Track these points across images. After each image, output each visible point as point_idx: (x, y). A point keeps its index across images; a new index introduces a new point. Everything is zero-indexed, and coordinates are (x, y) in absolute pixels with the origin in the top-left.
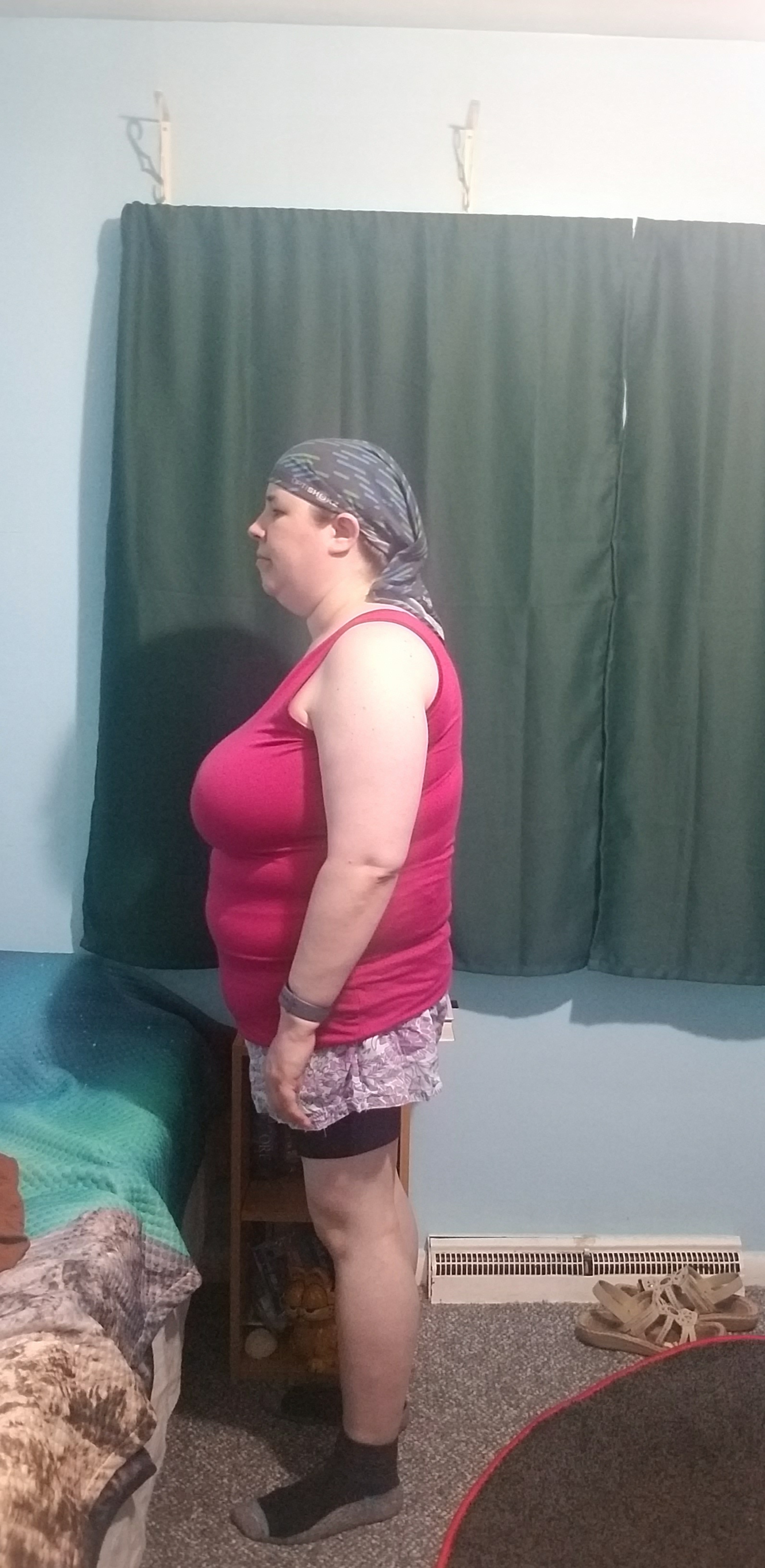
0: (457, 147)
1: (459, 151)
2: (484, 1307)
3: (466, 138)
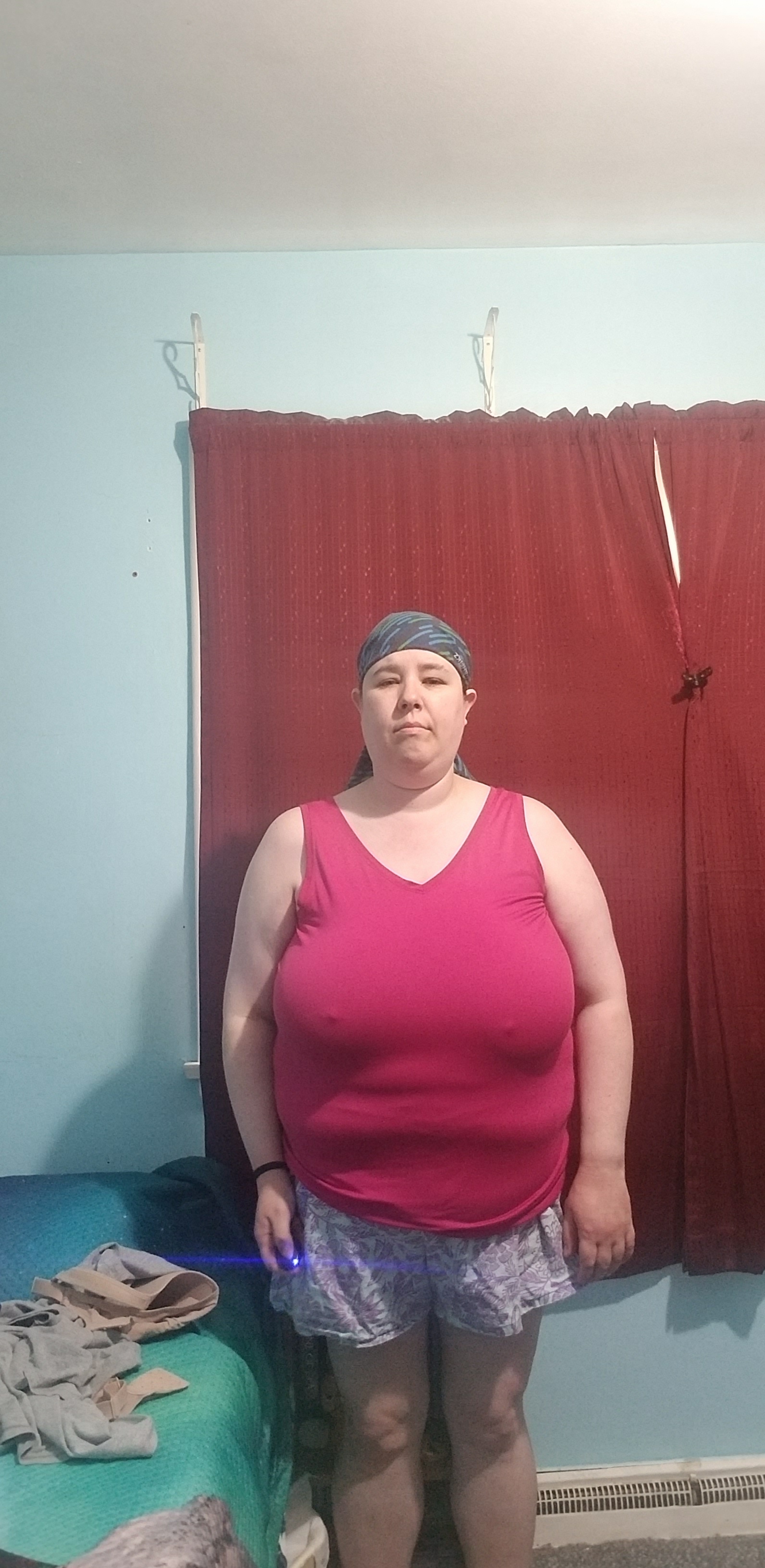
0: (477, 353)
1: (479, 357)
2: (586, 1548)
3: (485, 344)
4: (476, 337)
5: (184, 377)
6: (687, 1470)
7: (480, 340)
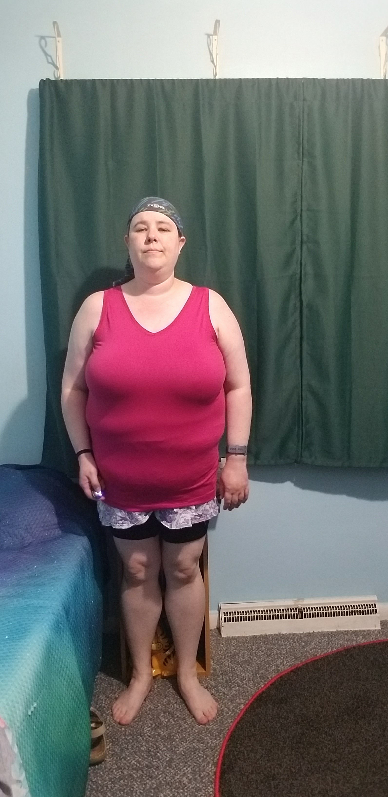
0: (209, 45)
1: (211, 47)
2: (249, 637)
3: (214, 40)
4: (209, 36)
5: (50, 56)
6: (297, 604)
7: (211, 37)
